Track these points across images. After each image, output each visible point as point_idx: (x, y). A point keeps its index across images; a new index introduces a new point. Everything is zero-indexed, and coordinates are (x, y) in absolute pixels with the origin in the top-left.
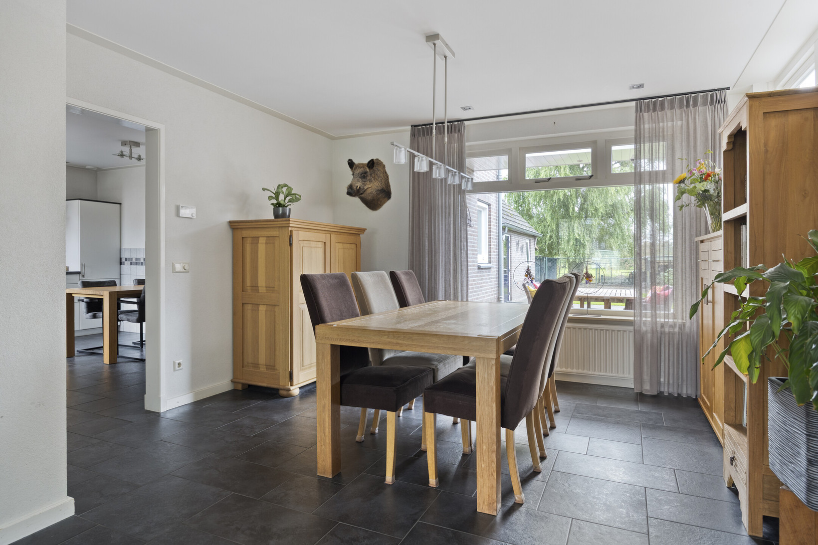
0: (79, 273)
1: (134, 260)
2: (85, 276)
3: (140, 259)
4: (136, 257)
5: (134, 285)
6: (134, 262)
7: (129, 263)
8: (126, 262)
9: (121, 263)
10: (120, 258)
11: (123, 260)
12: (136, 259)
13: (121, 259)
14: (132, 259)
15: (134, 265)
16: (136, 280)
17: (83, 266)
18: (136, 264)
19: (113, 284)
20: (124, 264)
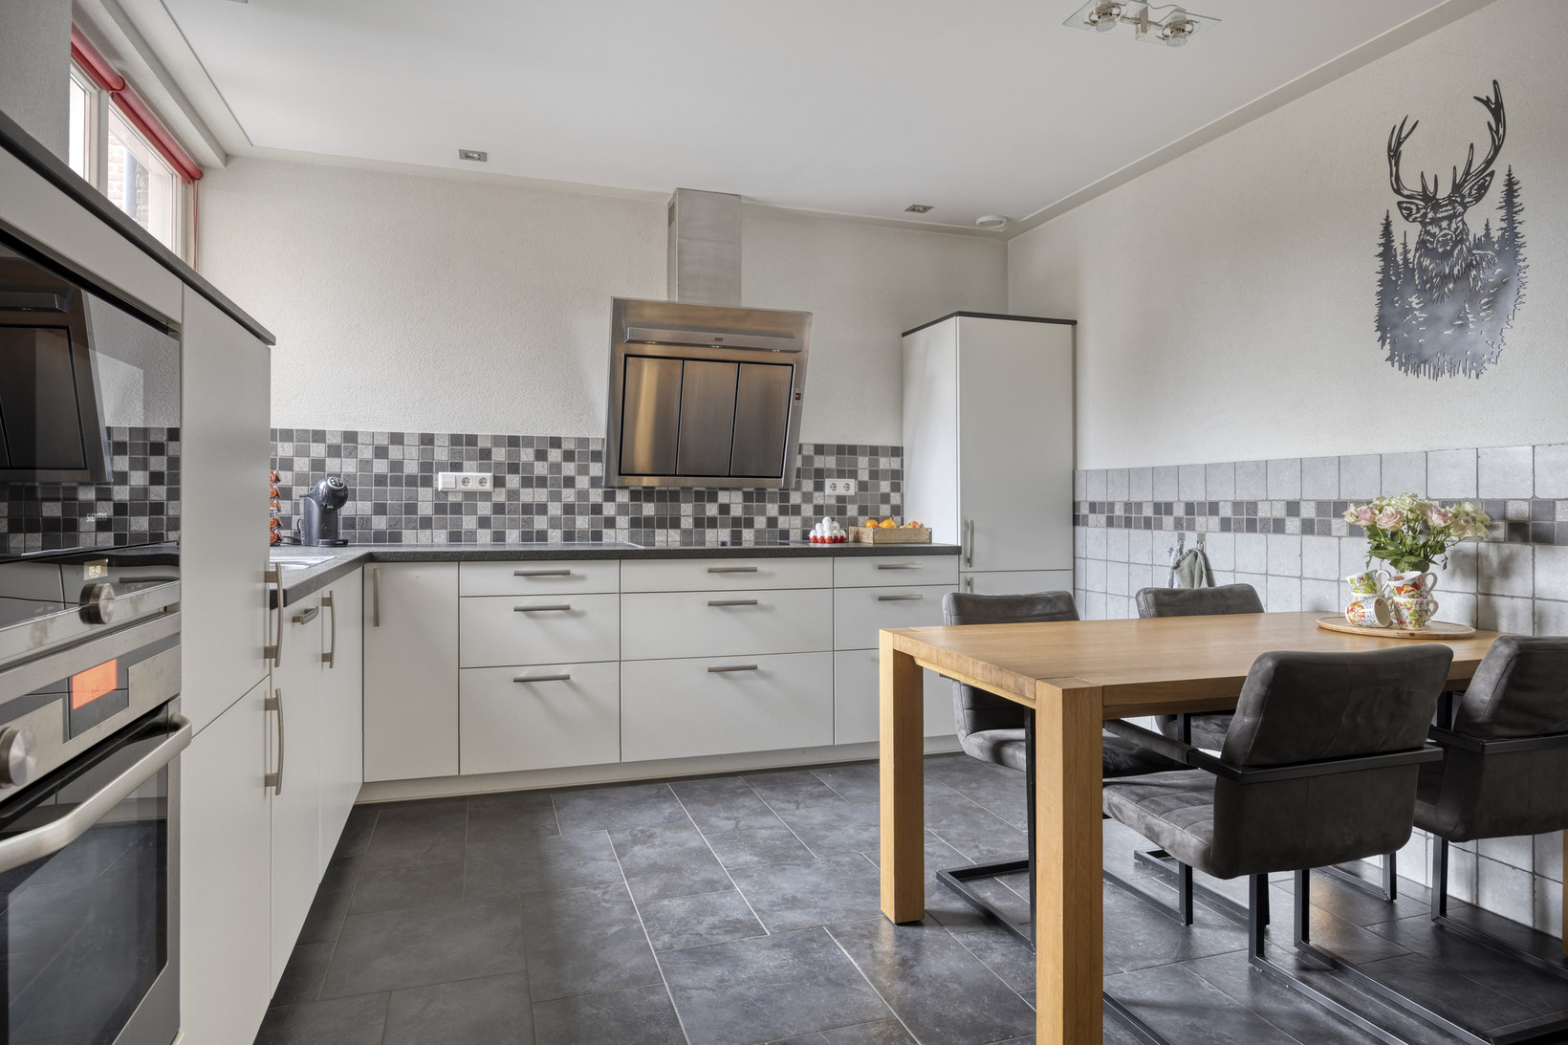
0: (956, 551)
1: (1119, 511)
2: (975, 560)
3: (1139, 505)
4: (1126, 499)
5: (1142, 616)
6: (1119, 517)
7: (1102, 518)
8: (1092, 517)
9: (1076, 520)
10: (1074, 503)
11: (1084, 510)
12: (1128, 506)
13: (1075, 505)
14: (1112, 505)
15: (1119, 526)
16: (1146, 591)
17: (968, 528)
18: (1128, 523)
19: (1062, 606)
20: (1086, 524)
